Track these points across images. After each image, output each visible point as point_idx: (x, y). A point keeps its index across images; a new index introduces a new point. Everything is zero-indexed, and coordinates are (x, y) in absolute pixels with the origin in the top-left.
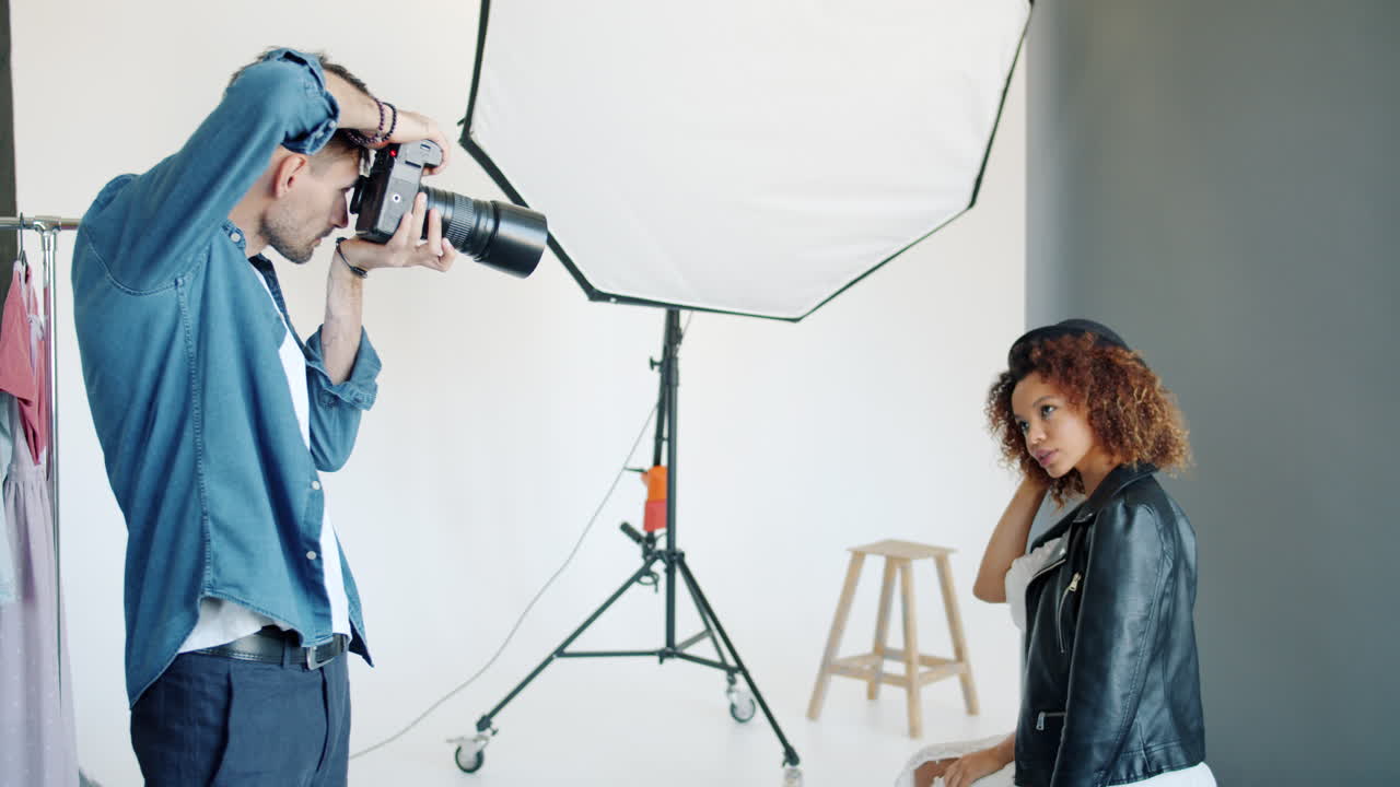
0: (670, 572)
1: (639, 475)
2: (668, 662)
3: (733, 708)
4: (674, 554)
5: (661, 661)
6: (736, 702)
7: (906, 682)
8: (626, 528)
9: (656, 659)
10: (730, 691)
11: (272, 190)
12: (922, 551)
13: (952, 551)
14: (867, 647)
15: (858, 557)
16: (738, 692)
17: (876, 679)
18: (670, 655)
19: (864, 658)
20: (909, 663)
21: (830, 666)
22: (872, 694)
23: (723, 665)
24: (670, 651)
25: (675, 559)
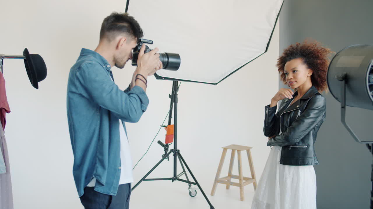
0: (175, 156)
1: (164, 128)
2: (175, 181)
3: (190, 192)
4: (176, 150)
5: (173, 181)
6: (191, 191)
7: (240, 185)
8: (159, 142)
9: (171, 180)
10: (189, 188)
11: (117, 47)
12: (243, 148)
13: (251, 148)
14: (227, 175)
15: (225, 150)
16: (192, 188)
17: (229, 184)
18: (175, 179)
19: (226, 178)
20: (240, 180)
21: (217, 181)
22: (228, 188)
23: (188, 181)
24: (175, 178)
25: (176, 152)
